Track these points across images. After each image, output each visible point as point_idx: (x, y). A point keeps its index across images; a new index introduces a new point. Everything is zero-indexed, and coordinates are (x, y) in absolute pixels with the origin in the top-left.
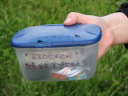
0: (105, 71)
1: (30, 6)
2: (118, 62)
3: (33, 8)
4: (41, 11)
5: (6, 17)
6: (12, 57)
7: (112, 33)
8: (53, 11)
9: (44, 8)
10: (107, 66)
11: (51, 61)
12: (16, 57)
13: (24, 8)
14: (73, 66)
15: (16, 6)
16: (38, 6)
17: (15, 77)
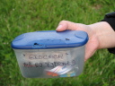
0: (95, 74)
1: (29, 17)
2: (107, 67)
3: (32, 18)
4: (39, 21)
5: (8, 26)
6: (13, 61)
7: (97, 38)
8: (49, 20)
9: (42, 18)
10: (97, 70)
11: (45, 61)
12: (16, 61)
13: (24, 18)
14: (64, 65)
15: (16, 16)
16: (37, 17)
17: (15, 79)
